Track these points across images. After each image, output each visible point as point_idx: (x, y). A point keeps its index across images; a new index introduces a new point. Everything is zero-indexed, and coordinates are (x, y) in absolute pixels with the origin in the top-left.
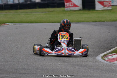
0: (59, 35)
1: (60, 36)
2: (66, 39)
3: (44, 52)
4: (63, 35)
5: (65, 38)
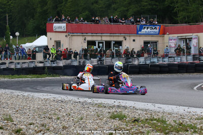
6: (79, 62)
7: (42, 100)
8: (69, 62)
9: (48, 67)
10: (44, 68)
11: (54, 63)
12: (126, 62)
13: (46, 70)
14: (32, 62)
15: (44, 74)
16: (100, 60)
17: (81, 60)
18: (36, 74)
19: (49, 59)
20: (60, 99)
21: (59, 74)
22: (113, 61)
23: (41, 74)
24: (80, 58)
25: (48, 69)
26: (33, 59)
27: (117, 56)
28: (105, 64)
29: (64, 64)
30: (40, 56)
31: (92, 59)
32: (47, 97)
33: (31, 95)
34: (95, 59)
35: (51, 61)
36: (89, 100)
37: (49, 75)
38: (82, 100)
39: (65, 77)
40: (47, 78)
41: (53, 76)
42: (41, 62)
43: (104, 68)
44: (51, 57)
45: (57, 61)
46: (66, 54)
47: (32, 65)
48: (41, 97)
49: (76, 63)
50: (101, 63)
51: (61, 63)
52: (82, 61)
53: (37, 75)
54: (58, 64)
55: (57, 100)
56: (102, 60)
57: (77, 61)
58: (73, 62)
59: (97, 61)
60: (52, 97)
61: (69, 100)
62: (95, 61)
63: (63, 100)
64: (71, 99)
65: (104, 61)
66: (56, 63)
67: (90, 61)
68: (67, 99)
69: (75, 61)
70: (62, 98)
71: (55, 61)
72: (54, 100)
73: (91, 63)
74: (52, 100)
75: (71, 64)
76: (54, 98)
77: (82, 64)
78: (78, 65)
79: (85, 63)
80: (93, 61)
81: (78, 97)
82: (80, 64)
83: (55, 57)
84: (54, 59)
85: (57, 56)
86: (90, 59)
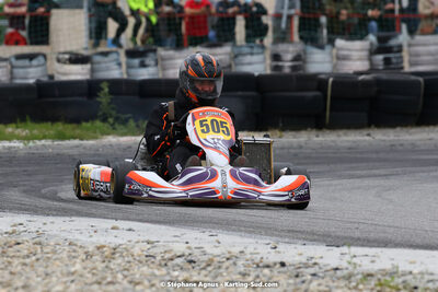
0: (194, 120)
1: (197, 122)
2: (222, 136)
3: (136, 187)
4: (209, 119)
5: (219, 132)
6: (276, 57)
7: (88, 255)
8: (220, 55)
9: (115, 84)
10: (91, 88)
11: (143, 65)
13: (104, 98)
14: (31, 57)
15: (91, 117)
16: (383, 47)
17: (282, 48)
18: (54, 120)
19: (116, 41)
20: (180, 248)
23: (76, 121)
24: (282, 37)
25: (111, 93)
26: (35, 42)
28: (407, 68)
30: (70, 28)
31: (340, 42)
32: (111, 240)
33: (33, 227)
34: (358, 44)
35: (131, 54)
36: (330, 257)
37: (118, 123)
38: (293, 253)
40: (111, 139)
42: (77, 59)
43: (405, 87)
44: (129, 31)
45: (162, 52)
46: (206, 18)
47: (31, 75)
48: (83, 239)
49: (256, 65)
50: (387, 61)
52: (289, 52)
53: (60, 126)
54: (164, 69)
55: (167, 256)
56: (395, 49)
57: (262, 53)
58: (240, 58)
59: (365, 53)
60: (142, 238)
61: (229, 252)
62: (357, 50)
63: (197, 252)
64: (235, 250)
65: (405, 54)
66: (157, 64)
67: (331, 54)
68: (217, 251)
69: (255, 50)
70: (193, 245)
71: (151, 55)
72: (152, 252)
73: (335, 61)
74: (139, 256)
75: (230, 66)
76: (149, 246)
77: (287, 65)
78: (269, 72)
79: (305, 62)
80: (345, 53)
81: (271, 240)
82: (276, 68)
83: (151, 29)
84: (143, 42)
85: (162, 27)
86: (331, 42)
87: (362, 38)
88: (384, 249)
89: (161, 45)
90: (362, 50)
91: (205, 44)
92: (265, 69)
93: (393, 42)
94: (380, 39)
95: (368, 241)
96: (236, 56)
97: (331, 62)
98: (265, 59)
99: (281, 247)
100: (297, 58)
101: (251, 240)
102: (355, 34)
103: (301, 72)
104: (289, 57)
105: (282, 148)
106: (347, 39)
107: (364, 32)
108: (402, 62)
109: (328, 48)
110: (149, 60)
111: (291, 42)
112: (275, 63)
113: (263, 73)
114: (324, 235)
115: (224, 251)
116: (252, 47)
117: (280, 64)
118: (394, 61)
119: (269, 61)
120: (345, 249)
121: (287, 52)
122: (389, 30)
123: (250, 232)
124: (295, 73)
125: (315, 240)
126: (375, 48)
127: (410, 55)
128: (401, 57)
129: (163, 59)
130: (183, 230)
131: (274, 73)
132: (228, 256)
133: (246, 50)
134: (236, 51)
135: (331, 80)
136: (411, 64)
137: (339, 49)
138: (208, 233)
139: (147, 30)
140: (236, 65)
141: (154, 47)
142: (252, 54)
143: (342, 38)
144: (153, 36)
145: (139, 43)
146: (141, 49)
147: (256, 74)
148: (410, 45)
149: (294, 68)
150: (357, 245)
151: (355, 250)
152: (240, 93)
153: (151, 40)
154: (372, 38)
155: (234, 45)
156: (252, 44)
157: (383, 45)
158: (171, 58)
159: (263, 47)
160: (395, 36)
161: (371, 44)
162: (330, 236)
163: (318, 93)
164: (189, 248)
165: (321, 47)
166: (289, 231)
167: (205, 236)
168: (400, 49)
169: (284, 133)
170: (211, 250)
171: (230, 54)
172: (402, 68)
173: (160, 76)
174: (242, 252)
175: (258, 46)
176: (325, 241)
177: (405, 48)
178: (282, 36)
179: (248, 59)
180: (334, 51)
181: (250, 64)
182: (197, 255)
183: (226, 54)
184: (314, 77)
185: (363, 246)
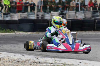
6: (38, 15)
8: (25, 15)
11: (7, 17)
12: (93, 16)
17: (39, 13)
19: (1, 11)
20: (16, 58)
21: (14, 30)
22: (77, 15)
27: (81, 9)
29: (19, 18)
31: (52, 12)
34: (56, 13)
35: (4, 14)
38: (42, 59)
39: (21, 33)
41: (7, 32)
45: (11, 14)
46: (22, 6)
49: (33, 17)
51: (16, 17)
52: (41, 14)
54: (12, 18)
55: (13, 60)
56: (65, 14)
57: (34, 14)
58: (29, 15)
59: (58, 15)
60: (7, 56)
61: (27, 59)
62: (56, 14)
63: (19, 59)
64: (28, 59)
65: (67, 15)
66: (10, 17)
67: (50, 15)
68: (24, 59)
69: (33, 14)
70: (19, 58)
71: (9, 15)
72: (9, 59)
73: (51, 16)
74: (6, 60)
75: (27, 17)
76: (9, 58)
77: (40, 17)
78: (36, 19)
79: (44, 16)
80: (53, 14)
81: (37, 57)
82: (38, 18)
83: (9, 9)
84: (7, 11)
85: (11, 8)
86: (50, 12)
87: (57, 11)
88: (62, 59)
89: (11, 12)
90: (57, 14)
91: (21, 12)
92: (35, 18)
93: (64, 12)
94: (61, 12)
95: (59, 57)
96: (28, 15)
97: (50, 17)
98: (35, 16)
99: (39, 58)
100: (42, 16)
101: (32, 57)
102: (56, 10)
103: (43, 19)
104: (41, 15)
105: (39, 36)
106: (54, 12)
107: (57, 10)
108: (66, 17)
109: (49, 13)
110: (9, 16)
111: (41, 12)
112: (37, 17)
113: (35, 19)
114: (49, 56)
115: (26, 59)
116: (32, 13)
117: (39, 17)
118: (64, 16)
119: (36, 16)
120: (53, 59)
121: (40, 14)
122: (63, 10)
123: (32, 55)
124: (42, 19)
125: (47, 57)
126: (60, 13)
127: (68, 15)
128: (66, 16)
129: (12, 15)
130: (17, 54)
131: (37, 19)
132: (27, 60)
133: (31, 14)
134: (28, 14)
135: (50, 21)
136: (68, 17)
137: (52, 14)
138: (22, 55)
139: (8, 9)
140: (28, 17)
141: (10, 13)
142: (32, 15)
143: (53, 11)
144: (9, 10)
145: (6, 12)
146: (7, 13)
147: (33, 19)
148: (68, 13)
149: (42, 18)
150: (56, 58)
151: (56, 59)
152: (29, 23)
153: (9, 11)
154: (59, 11)
155: (28, 13)
156: (32, 12)
157: (62, 13)
158: (14, 15)
159: (34, 13)
160: (65, 11)
161: (59, 13)
162: (50, 56)
163: (47, 24)
164: (18, 58)
165: (48, 13)
166: (41, 55)
167: (22, 56)
168: (66, 14)
169: (39, 33)
170: (23, 59)
171: (27, 14)
172: (66, 18)
173: (11, 19)
174: (30, 59)
175: (33, 13)
176: (49, 57)
177: (67, 14)
178: (39, 11)
179: (31, 16)
180: (51, 14)
181: (32, 17)
182: (19, 60)
183: (26, 14)
184: (46, 20)
185: (57, 58)
